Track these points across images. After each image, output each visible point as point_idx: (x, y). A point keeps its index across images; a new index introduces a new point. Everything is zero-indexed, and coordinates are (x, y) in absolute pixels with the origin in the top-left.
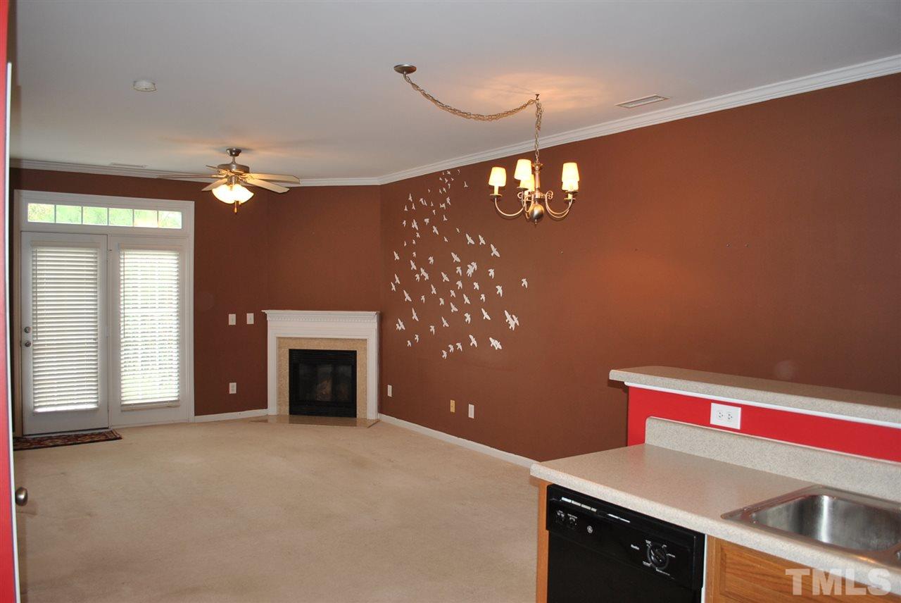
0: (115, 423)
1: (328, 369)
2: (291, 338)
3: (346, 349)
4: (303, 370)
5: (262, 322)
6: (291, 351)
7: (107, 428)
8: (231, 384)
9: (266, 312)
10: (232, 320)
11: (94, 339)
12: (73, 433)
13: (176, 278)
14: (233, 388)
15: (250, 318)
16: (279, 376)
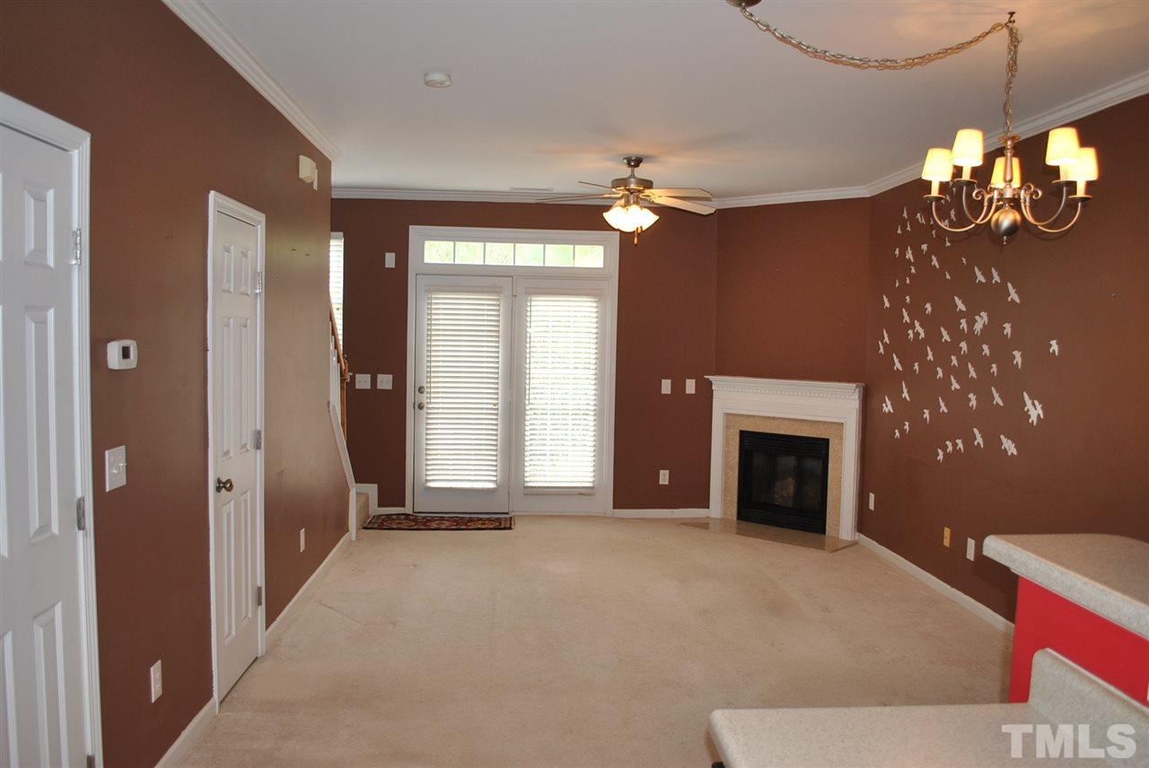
0: (517, 507)
1: (789, 462)
2: (743, 416)
3: (815, 436)
4: (758, 460)
5: (706, 391)
6: (742, 433)
7: (507, 513)
8: (662, 472)
9: (711, 378)
10: (666, 386)
11: (494, 404)
12: (468, 516)
13: (595, 331)
14: (664, 477)
15: (691, 386)
16: (726, 466)
